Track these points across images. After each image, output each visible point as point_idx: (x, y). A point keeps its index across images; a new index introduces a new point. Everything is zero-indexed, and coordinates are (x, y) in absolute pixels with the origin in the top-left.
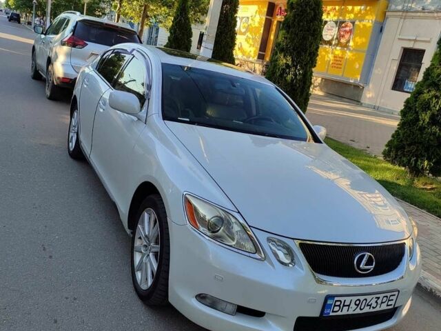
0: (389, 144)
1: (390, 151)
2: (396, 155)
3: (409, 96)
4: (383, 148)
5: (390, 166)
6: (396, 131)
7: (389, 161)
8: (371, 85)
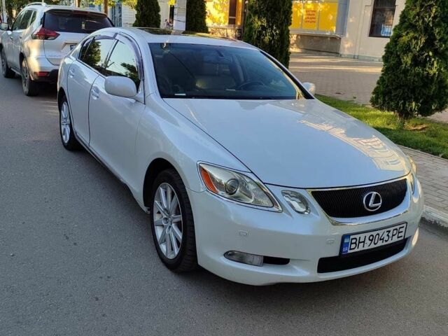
0: (376, 91)
1: (377, 98)
2: (384, 101)
3: (388, 40)
4: (370, 96)
5: (379, 112)
6: (381, 78)
7: (378, 108)
8: (347, 35)
